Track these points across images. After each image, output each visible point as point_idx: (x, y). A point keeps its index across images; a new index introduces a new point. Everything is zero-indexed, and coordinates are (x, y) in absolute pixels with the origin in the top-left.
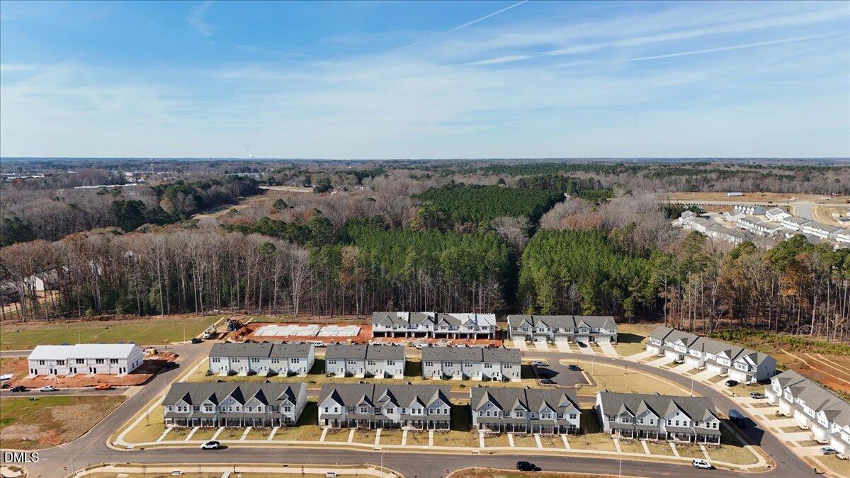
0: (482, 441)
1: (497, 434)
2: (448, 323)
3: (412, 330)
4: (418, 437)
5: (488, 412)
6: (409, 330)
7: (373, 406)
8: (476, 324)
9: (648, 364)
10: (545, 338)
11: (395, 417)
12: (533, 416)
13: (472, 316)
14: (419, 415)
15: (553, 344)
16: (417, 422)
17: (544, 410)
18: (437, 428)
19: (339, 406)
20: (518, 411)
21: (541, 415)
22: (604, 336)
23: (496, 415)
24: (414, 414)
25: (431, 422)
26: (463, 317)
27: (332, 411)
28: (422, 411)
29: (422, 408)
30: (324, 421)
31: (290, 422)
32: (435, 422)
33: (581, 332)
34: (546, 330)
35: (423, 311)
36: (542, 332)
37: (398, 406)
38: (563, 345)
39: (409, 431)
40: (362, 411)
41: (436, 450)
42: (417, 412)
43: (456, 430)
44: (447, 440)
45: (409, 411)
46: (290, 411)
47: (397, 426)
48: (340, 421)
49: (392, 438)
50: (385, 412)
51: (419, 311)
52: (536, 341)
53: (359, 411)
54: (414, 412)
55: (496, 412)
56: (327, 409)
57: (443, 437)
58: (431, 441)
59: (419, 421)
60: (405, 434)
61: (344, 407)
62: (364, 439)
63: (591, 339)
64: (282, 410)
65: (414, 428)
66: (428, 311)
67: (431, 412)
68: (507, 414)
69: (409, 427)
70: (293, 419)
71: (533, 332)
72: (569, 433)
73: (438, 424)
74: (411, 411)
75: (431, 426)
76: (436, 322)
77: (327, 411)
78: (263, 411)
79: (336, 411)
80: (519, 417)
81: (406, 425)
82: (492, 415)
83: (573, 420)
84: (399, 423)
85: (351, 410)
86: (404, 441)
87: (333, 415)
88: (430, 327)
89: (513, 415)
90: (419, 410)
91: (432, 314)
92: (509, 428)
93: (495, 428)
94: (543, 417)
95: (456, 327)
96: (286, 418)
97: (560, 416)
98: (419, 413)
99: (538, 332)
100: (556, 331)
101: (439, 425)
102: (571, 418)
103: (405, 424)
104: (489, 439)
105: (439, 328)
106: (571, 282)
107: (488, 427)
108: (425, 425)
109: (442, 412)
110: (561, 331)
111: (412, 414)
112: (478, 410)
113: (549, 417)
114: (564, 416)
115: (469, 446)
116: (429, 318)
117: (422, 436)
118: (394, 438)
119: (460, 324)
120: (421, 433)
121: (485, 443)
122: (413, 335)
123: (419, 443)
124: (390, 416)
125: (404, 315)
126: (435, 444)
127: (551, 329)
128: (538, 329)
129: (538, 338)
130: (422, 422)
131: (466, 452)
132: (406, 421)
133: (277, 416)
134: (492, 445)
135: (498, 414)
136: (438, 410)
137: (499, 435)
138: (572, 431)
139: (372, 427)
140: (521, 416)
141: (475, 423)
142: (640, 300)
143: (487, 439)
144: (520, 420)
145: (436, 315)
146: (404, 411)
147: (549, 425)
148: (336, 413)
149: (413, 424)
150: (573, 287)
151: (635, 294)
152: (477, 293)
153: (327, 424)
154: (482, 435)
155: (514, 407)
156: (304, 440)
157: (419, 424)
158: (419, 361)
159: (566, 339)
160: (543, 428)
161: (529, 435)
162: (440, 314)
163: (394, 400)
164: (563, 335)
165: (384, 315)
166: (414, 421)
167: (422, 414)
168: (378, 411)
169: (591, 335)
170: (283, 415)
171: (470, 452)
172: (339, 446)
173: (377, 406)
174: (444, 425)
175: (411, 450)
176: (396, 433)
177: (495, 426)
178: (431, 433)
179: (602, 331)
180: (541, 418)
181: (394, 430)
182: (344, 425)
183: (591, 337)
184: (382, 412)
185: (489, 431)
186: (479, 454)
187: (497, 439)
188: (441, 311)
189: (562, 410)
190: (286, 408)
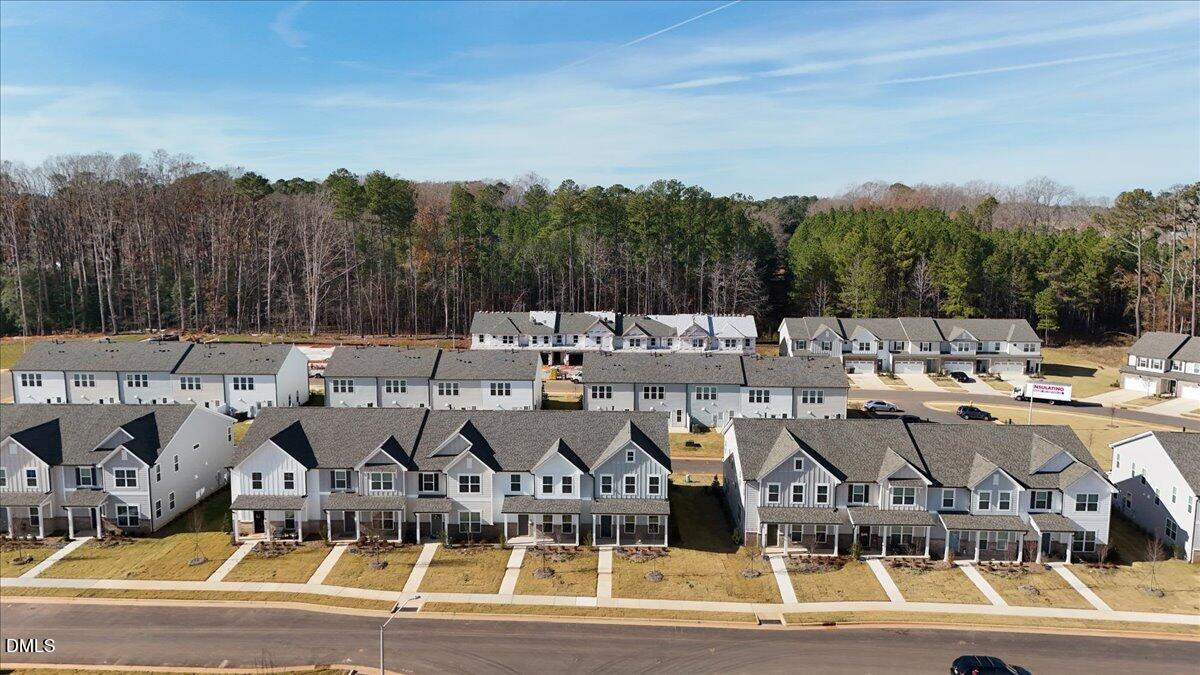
0: (785, 583)
1: (831, 562)
2: (648, 334)
3: (564, 348)
4: (561, 567)
5: (798, 489)
6: (557, 349)
7: (412, 466)
8: (711, 334)
9: (1145, 409)
10: (872, 367)
11: (487, 504)
12: (948, 503)
13: (701, 319)
14: (567, 496)
15: (892, 377)
16: (557, 520)
17: (986, 482)
18: (625, 539)
19: (298, 469)
20: (899, 485)
21: (976, 499)
22: (1010, 359)
23: (822, 499)
24: (548, 496)
25: (606, 519)
26: (681, 322)
27: (273, 486)
28: (576, 485)
29: (576, 474)
30: (249, 517)
31: (134, 520)
32: (618, 521)
33: (955, 352)
34: (874, 347)
35: (591, 309)
36: (864, 352)
37: (497, 468)
38: (914, 378)
39: (530, 549)
40: (376, 486)
41: (622, 612)
42: (558, 487)
43: (689, 547)
44: (662, 577)
45: (532, 486)
46: (132, 483)
47: (489, 536)
48: (300, 518)
49: (467, 570)
50: (452, 487)
51: (582, 311)
52: (852, 371)
53: (364, 484)
54: (548, 489)
55: (822, 489)
56: (257, 477)
57: (649, 568)
58: (605, 583)
59: (567, 517)
60: (516, 558)
61: (315, 472)
62: (370, 574)
63: (981, 367)
64: (109, 481)
65: (549, 541)
66: (602, 308)
67: (607, 489)
68: (858, 495)
69: (532, 539)
70: (145, 511)
71: (843, 352)
72: (1074, 560)
73: (630, 527)
74: (540, 484)
75: (606, 534)
76: (618, 331)
77: (257, 485)
78: (43, 484)
79: (289, 485)
80: (903, 506)
81: (524, 531)
82: (811, 498)
83: (1086, 514)
84: (498, 526)
85: (340, 481)
86: (510, 580)
87: (278, 498)
88: (603, 340)
89: (882, 498)
90: (567, 480)
91: (611, 316)
92: (868, 543)
93: (823, 542)
94: (984, 505)
95: (664, 343)
96: (122, 510)
97: (1040, 502)
98: (567, 489)
99: (856, 351)
100: (896, 350)
101: (630, 533)
102: (1080, 507)
103: (522, 528)
104: (808, 577)
105: (626, 344)
106: (917, 258)
107: (796, 538)
108: (585, 529)
109: (642, 488)
110: (911, 348)
111: (541, 495)
112: (765, 481)
113: (1004, 506)
114: (1056, 505)
115: (742, 597)
116: (605, 323)
117: (577, 563)
118: (476, 569)
119: (675, 334)
120: (570, 555)
121: (796, 588)
122: (566, 359)
123: (563, 587)
124: (470, 502)
125: (547, 318)
126: (618, 591)
127: (886, 345)
128: (856, 346)
129: (857, 366)
130: (575, 521)
131: (735, 617)
132: (523, 519)
133: (88, 499)
134: (823, 595)
135: (830, 494)
136: (630, 480)
137: (837, 564)
138: (1085, 552)
139: (410, 538)
140: (910, 501)
141: (753, 524)
142: (1066, 299)
143: (801, 577)
144: (903, 514)
145: (619, 320)
146: (516, 487)
147: (1004, 532)
148: (289, 492)
149: (547, 528)
150: (921, 268)
151: (1054, 284)
152: (708, 283)
153: (259, 527)
154: (778, 564)
155: (884, 473)
156: (154, 577)
157: (567, 527)
158: (577, 400)
159: (922, 367)
160: (983, 544)
161: (937, 564)
162: (627, 318)
163: (483, 451)
164: (914, 359)
165: (501, 317)
166: (548, 517)
167: (576, 494)
168: (430, 484)
169: (980, 357)
170: (112, 499)
171: (751, 617)
172: (269, 596)
173: (427, 467)
174: (651, 533)
175: (531, 609)
176: (487, 555)
177: (821, 536)
178: (606, 556)
179: (1007, 348)
180: (976, 509)
181: (481, 546)
182: (314, 533)
183: (979, 362)
184: (441, 491)
185: (800, 550)
186: (784, 626)
187: (834, 577)
188: (632, 311)
189: (1047, 482)
190: (119, 474)
